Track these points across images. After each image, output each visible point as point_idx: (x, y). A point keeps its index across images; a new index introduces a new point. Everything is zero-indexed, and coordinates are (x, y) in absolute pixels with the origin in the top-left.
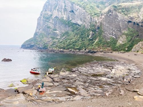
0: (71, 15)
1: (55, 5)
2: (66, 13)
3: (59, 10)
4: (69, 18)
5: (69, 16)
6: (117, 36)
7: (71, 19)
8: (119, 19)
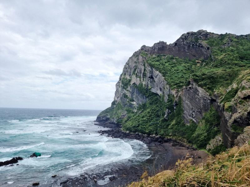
0: (150, 81)
1: (135, 67)
2: (145, 79)
3: (138, 75)
4: (148, 86)
5: (148, 83)
6: (197, 120)
7: (150, 88)
8: (200, 95)
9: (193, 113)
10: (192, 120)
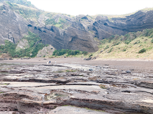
6: (15, 40)
8: (17, 19)
9: (10, 35)
10: (8, 40)
